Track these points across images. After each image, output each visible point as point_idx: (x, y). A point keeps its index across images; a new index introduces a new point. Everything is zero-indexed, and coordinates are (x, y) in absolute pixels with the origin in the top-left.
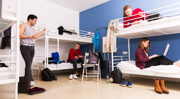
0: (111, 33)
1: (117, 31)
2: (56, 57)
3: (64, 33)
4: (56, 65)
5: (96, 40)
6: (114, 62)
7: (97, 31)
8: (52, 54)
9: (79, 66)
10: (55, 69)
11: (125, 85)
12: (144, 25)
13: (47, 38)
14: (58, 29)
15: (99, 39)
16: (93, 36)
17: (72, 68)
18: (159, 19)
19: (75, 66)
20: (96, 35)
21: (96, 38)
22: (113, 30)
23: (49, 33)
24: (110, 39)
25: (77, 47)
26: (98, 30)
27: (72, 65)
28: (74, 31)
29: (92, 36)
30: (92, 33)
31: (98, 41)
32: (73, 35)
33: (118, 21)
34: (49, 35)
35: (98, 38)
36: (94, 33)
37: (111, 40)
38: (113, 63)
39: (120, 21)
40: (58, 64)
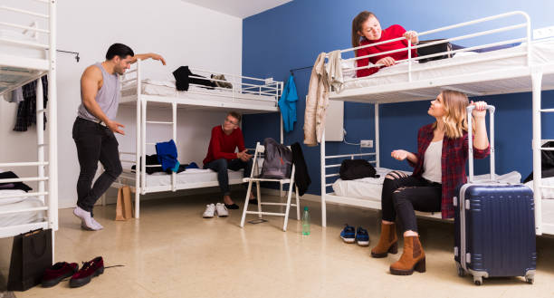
0: (318, 92)
1: (336, 86)
2: (169, 156)
3: (192, 87)
4: (168, 177)
5: (287, 102)
6: (328, 171)
7: (292, 78)
8: (158, 146)
9: (234, 178)
10: (167, 188)
11: (352, 240)
12: (407, 73)
13: (142, 100)
14: (175, 74)
15: (296, 101)
16: (279, 92)
17: (216, 183)
18: (446, 57)
19: (223, 178)
20: (287, 89)
21: (286, 97)
22: (326, 83)
23: (148, 88)
24: (316, 108)
25: (231, 124)
26: (293, 74)
27: (214, 175)
28: (222, 77)
29: (275, 92)
30: (278, 83)
31: (293, 106)
32: (218, 90)
33: (340, 57)
34: (148, 94)
35: (293, 96)
36: (282, 83)
37: (319, 111)
38: (324, 176)
39: (345, 56)
40: (174, 174)
